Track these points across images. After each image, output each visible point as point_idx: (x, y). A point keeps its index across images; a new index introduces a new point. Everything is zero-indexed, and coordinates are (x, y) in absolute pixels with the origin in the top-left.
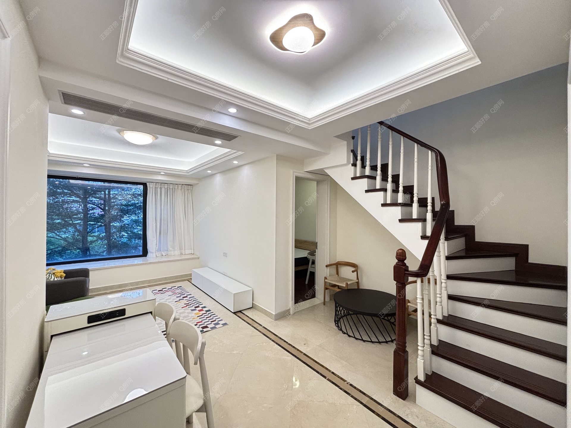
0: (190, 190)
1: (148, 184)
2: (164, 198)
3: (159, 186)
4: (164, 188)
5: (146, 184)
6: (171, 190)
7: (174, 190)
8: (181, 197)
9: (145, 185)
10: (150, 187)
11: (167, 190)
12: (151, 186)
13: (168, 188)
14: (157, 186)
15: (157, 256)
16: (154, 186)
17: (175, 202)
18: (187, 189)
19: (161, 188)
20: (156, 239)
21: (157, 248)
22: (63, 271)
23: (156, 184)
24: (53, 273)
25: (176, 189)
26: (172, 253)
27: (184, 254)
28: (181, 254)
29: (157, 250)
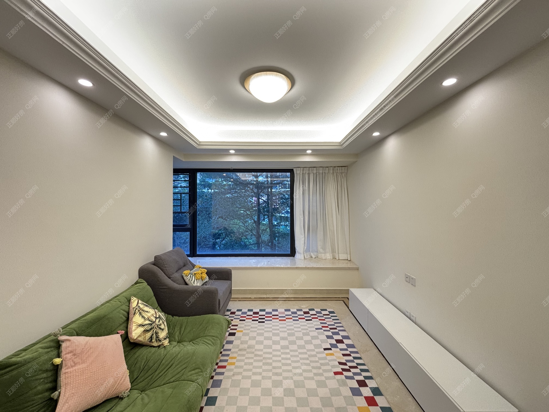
0: (344, 173)
1: (295, 170)
2: (312, 185)
3: (307, 172)
4: (313, 174)
5: (293, 170)
6: (321, 176)
7: (324, 175)
8: (332, 184)
9: (291, 171)
10: (296, 173)
11: (315, 175)
12: (298, 172)
13: (317, 173)
14: (305, 172)
15: (306, 258)
16: (301, 172)
17: (326, 190)
18: (340, 172)
19: (309, 174)
20: (304, 236)
21: (305, 247)
22: (206, 271)
23: (303, 170)
24: (195, 274)
25: (327, 174)
26: (323, 256)
27: (337, 259)
28: (334, 258)
29: (305, 251)
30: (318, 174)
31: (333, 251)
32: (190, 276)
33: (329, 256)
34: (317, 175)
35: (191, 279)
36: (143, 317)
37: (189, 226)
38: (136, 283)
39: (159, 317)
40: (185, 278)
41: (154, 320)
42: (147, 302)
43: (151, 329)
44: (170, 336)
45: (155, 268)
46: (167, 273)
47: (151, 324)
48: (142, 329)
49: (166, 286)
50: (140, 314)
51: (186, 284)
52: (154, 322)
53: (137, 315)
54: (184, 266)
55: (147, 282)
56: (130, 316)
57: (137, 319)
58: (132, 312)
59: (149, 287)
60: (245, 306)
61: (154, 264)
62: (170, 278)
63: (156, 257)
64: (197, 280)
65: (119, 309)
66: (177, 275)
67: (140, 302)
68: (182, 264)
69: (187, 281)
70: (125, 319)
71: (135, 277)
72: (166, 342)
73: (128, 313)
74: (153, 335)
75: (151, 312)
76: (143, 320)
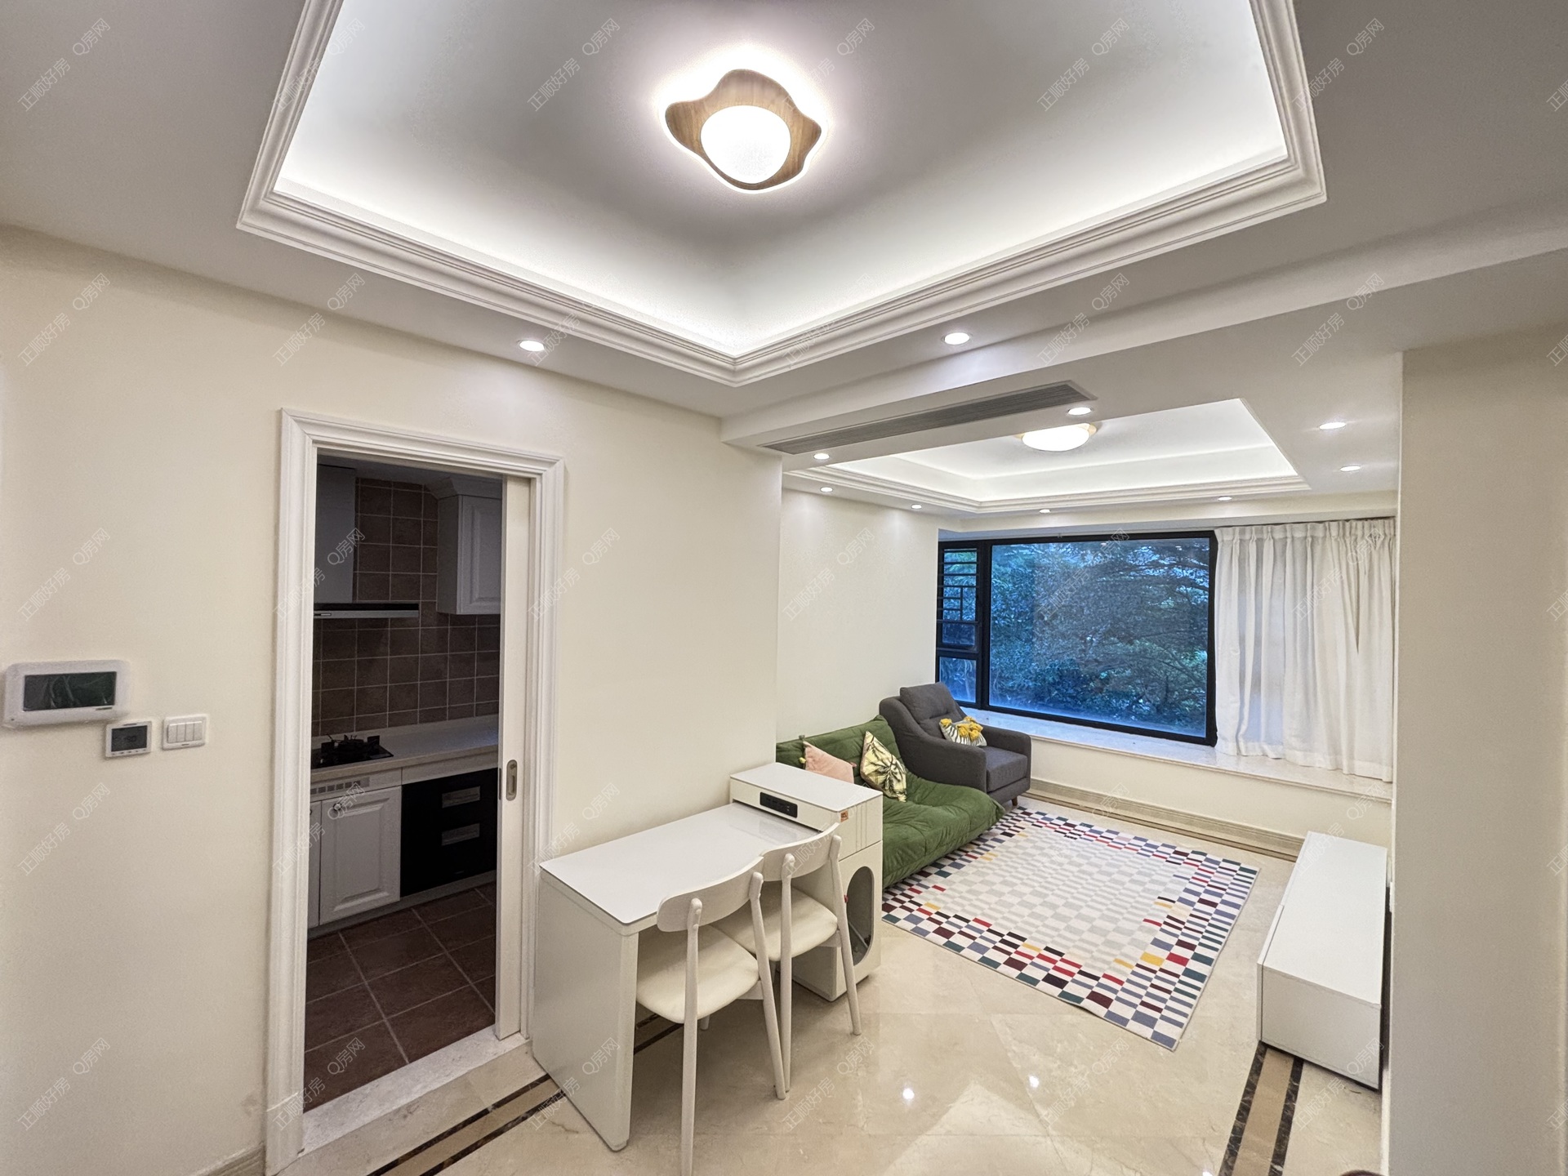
1: (1217, 532)
3: (1255, 537)
4: (1272, 541)
5: (1213, 532)
6: (1298, 544)
7: (1309, 540)
8: (1338, 566)
9: (1210, 535)
10: (1223, 541)
11: (1281, 541)
12: (1227, 538)
13: (1286, 538)
14: (1247, 537)
15: (1244, 753)
16: (1237, 537)
17: (1315, 582)
18: (1366, 533)
19: (1260, 543)
20: (1239, 697)
22: (982, 728)
23: (1242, 533)
24: (959, 727)
25: (1320, 541)
26: (1299, 757)
27: (1345, 771)
28: (1338, 769)
29: (1244, 736)
30: (1289, 541)
31: (1335, 750)
32: (951, 729)
33: (1321, 760)
34: (1286, 543)
35: (951, 734)
36: (876, 756)
37: (975, 650)
38: (875, 720)
39: (896, 764)
40: (943, 730)
41: (889, 764)
42: (886, 745)
43: (884, 773)
44: (908, 793)
45: (900, 705)
46: (915, 716)
47: (885, 768)
48: (875, 768)
49: (912, 732)
50: (874, 752)
51: (944, 737)
52: (888, 767)
53: (871, 751)
54: (947, 713)
55: (888, 721)
56: (864, 752)
57: (869, 756)
58: (866, 747)
59: (889, 728)
60: (1053, 812)
61: (900, 699)
62: (919, 723)
63: (902, 690)
64: (961, 737)
65: (852, 740)
66: (930, 723)
67: (875, 739)
68: (942, 710)
69: (946, 735)
70: (859, 754)
71: (876, 712)
72: (902, 798)
73: (862, 748)
74: (886, 780)
75: (886, 756)
76: (876, 759)
